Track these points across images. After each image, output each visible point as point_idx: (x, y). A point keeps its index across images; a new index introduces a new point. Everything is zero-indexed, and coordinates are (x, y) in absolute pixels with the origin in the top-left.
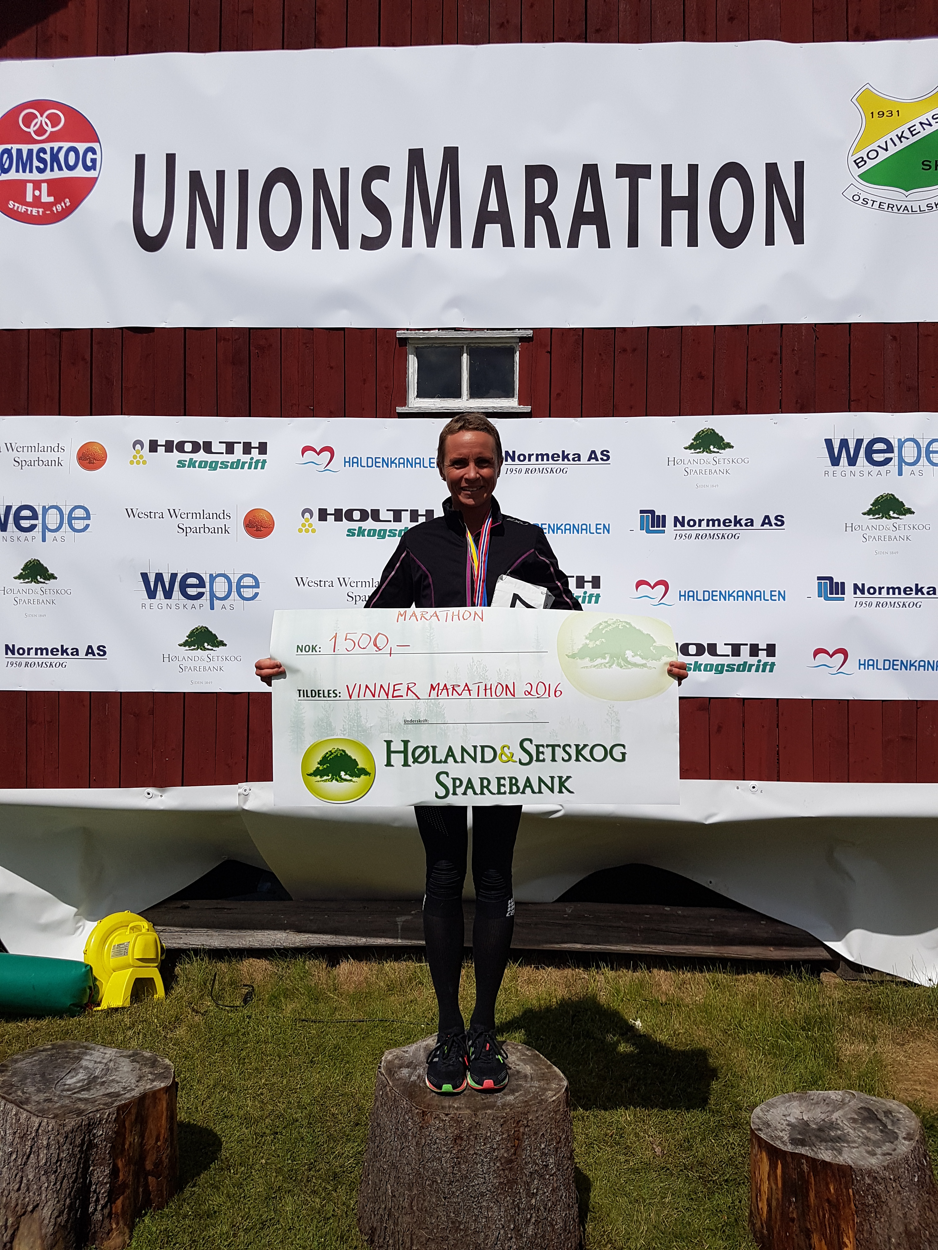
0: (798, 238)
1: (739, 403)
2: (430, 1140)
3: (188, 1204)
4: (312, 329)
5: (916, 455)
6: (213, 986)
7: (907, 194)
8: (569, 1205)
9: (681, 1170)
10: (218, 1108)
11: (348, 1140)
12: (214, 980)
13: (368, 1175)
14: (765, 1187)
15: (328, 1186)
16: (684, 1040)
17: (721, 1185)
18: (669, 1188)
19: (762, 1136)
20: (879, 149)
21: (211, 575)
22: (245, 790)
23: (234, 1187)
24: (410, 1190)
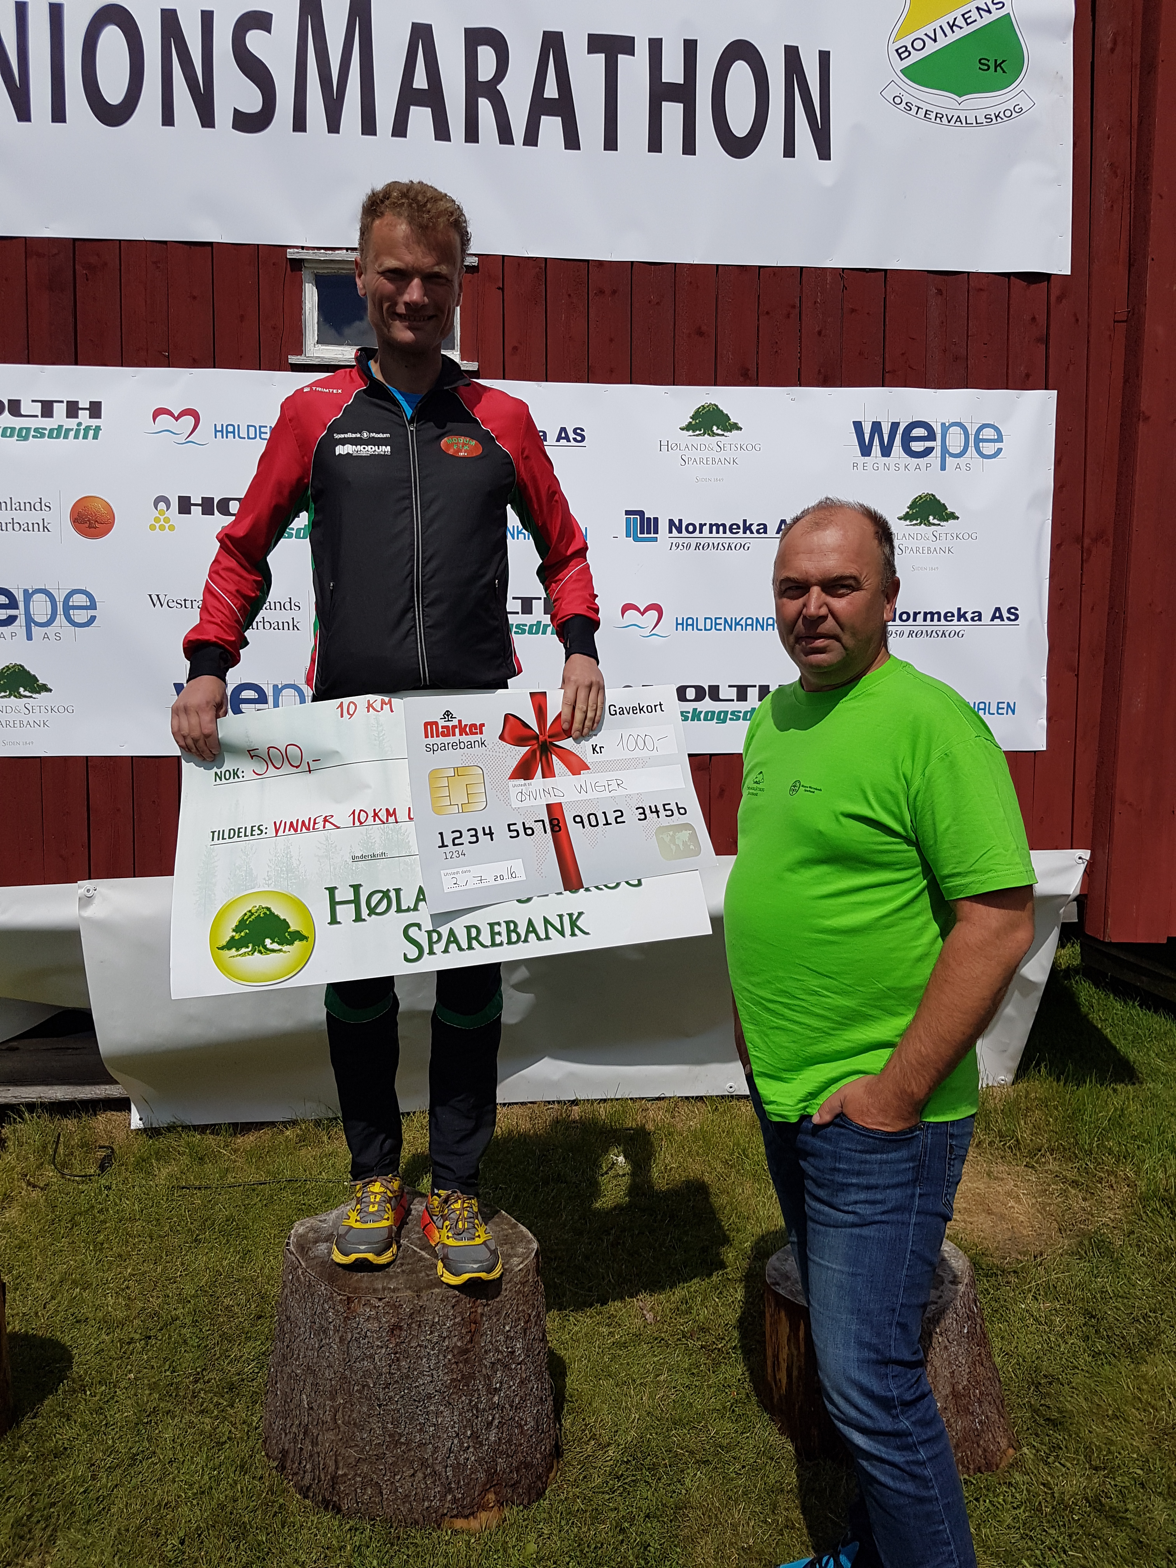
0: (824, 152)
1: (748, 370)
2: (358, 1333)
3: (26, 1442)
4: (165, 242)
5: (963, 444)
6: (55, 1151)
7: (960, 100)
8: (542, 1398)
9: (679, 1340)
10: (66, 1310)
11: (248, 1339)
12: (58, 1143)
13: (276, 1383)
14: (784, 1354)
15: (221, 1401)
16: (677, 1176)
17: (728, 1353)
18: (663, 1364)
19: (781, 1292)
20: (925, 38)
21: (26, 591)
22: (88, 891)
23: (91, 1414)
24: (333, 1399)
